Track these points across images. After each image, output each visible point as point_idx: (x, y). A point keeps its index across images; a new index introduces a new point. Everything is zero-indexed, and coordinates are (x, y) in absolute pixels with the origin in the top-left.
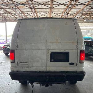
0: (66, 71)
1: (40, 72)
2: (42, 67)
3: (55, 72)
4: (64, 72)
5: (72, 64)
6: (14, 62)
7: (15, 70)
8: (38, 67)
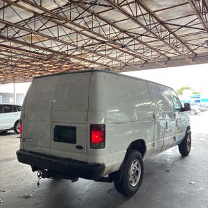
5: (80, 147)
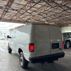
0: (58, 53)
1: (47, 55)
2: (48, 52)
3: (54, 54)
4: (57, 54)
5: (60, 49)
6: (34, 52)
7: (34, 56)
8: (46, 53)
